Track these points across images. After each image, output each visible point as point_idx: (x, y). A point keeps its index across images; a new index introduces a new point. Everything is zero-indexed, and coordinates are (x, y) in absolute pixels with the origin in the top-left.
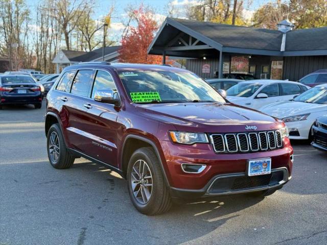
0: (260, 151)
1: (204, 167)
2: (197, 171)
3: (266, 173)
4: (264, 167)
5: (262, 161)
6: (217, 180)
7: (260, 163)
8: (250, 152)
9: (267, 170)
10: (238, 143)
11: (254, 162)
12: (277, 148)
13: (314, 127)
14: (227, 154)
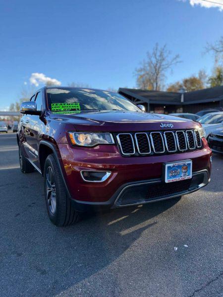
0: (178, 152)
1: (108, 174)
2: (100, 179)
3: (187, 178)
4: (184, 171)
5: (181, 163)
6: (126, 189)
7: (179, 167)
8: (167, 153)
9: (187, 174)
10: (152, 144)
11: (171, 165)
12: (197, 149)
13: (210, 137)
14: (138, 157)
